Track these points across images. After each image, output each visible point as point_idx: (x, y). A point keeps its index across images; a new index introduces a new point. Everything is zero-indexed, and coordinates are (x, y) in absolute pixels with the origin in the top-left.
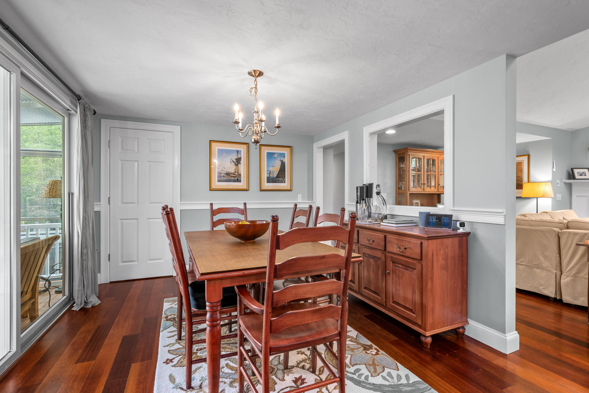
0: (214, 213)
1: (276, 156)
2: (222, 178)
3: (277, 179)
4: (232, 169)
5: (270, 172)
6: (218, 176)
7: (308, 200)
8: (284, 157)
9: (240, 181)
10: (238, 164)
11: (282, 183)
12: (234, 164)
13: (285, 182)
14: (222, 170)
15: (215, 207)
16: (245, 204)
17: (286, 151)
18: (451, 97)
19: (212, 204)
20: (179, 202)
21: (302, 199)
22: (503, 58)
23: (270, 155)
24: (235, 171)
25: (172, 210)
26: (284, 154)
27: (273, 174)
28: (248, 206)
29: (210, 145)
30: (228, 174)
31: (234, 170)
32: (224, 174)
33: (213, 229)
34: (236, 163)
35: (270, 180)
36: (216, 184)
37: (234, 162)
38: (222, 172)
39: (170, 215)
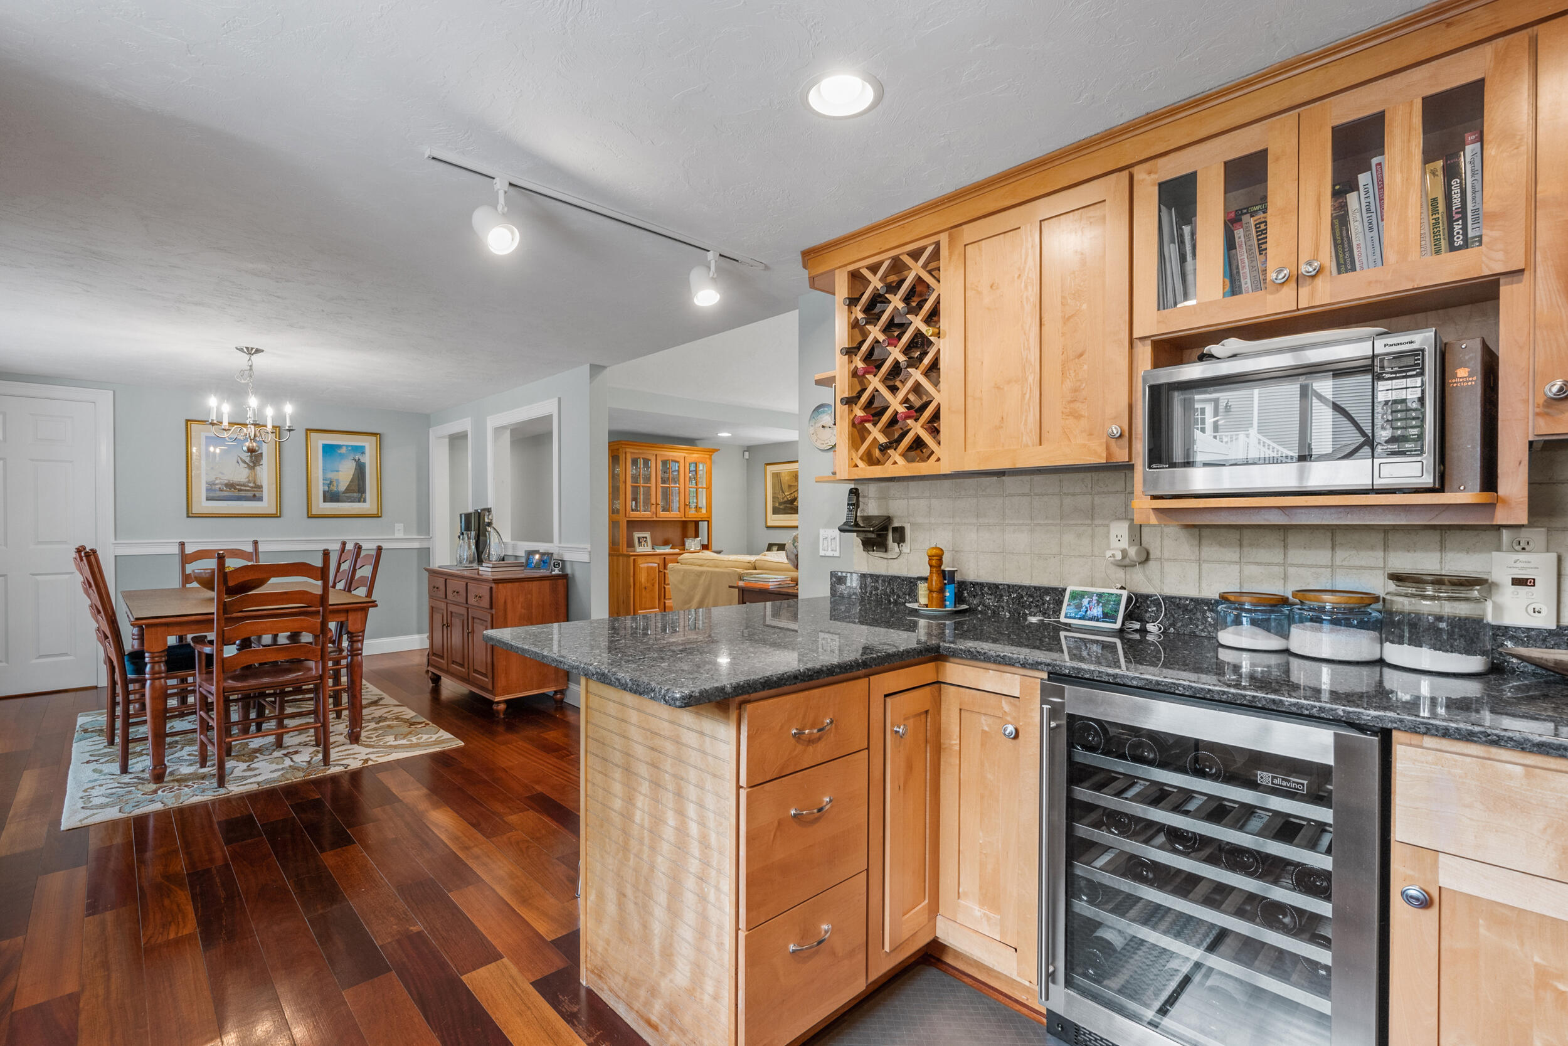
0: (186, 559)
1: (343, 450)
2: (219, 494)
3: (346, 495)
4: (241, 475)
5: (331, 482)
6: (207, 490)
7: (419, 535)
8: (363, 453)
9: (260, 499)
10: (254, 466)
11: (359, 502)
12: (246, 465)
13: (365, 501)
14: (216, 478)
15: (189, 550)
16: (256, 543)
17: (368, 444)
18: (557, 399)
19: (182, 544)
20: (112, 540)
21: (405, 532)
22: (586, 368)
23: (329, 450)
24: (247, 480)
25: (94, 552)
26: (363, 447)
27: (337, 486)
28: (261, 548)
29: (187, 428)
30: (231, 486)
31: (245, 477)
32: (222, 484)
33: (184, 585)
34: (251, 464)
35: (331, 496)
36: (202, 504)
37: (245, 462)
38: (217, 482)
39: (92, 558)
